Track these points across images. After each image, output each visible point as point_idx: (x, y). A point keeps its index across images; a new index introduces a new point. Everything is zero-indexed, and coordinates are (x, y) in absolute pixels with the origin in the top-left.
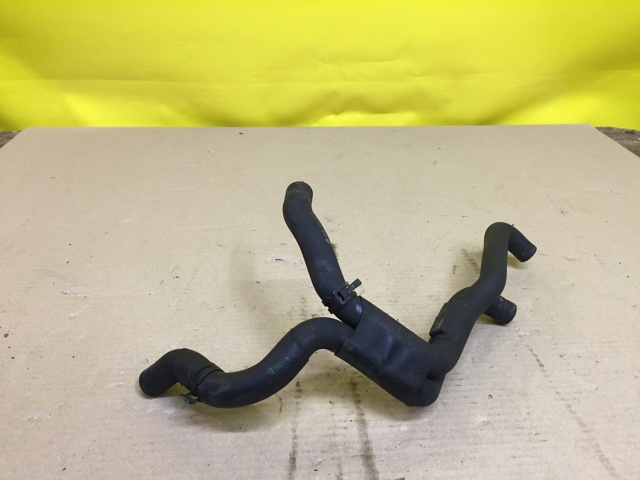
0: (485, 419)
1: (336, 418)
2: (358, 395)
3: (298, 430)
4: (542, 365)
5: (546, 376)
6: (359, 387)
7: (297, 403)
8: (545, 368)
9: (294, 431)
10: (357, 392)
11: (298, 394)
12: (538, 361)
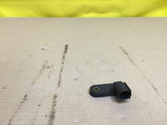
0: (124, 116)
1: (38, 114)
2: (56, 102)
3: (13, 120)
4: (155, 89)
5: (158, 94)
6: (57, 98)
7: (20, 106)
8: (157, 90)
9: (10, 121)
10: (56, 100)
11: (23, 101)
12: (153, 87)
